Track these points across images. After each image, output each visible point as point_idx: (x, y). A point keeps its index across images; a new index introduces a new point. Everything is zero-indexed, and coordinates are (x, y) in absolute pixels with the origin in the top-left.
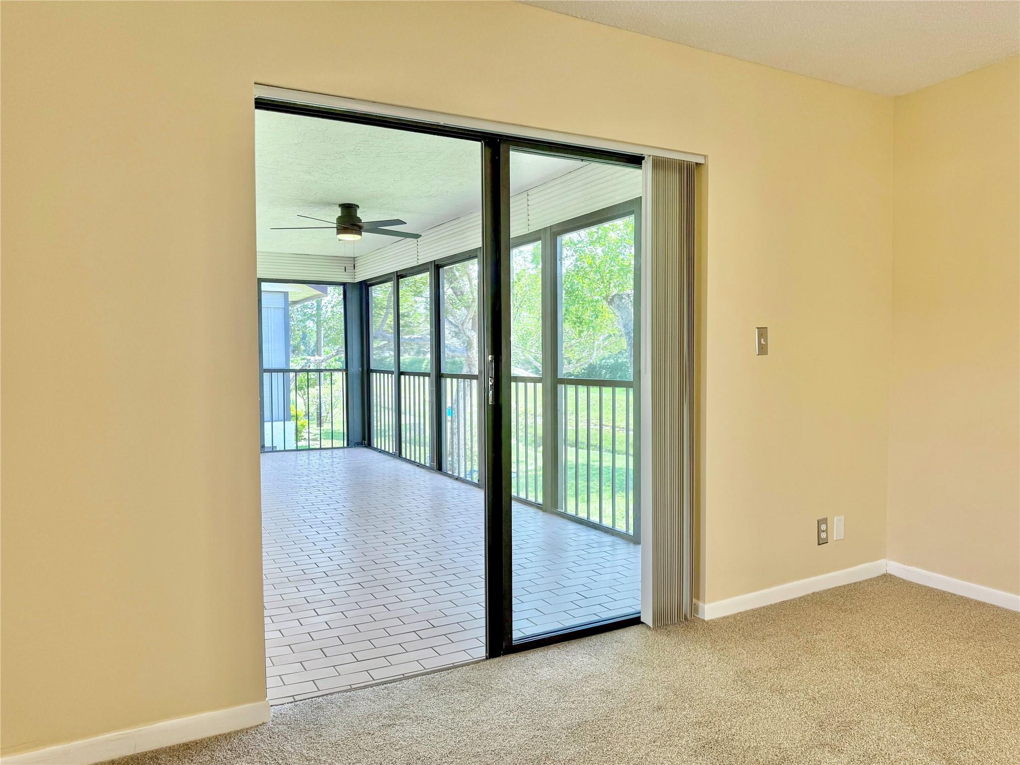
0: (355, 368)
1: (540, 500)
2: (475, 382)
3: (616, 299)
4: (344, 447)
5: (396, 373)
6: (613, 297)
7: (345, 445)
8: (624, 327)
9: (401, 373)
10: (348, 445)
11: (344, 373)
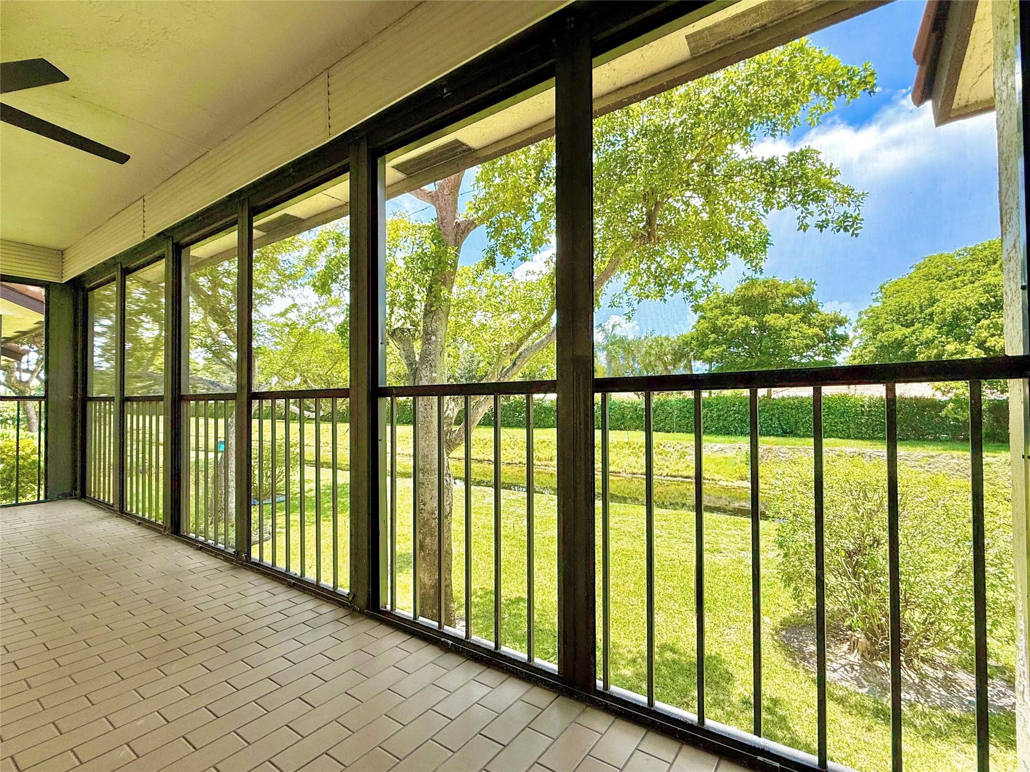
0: (64, 394)
1: (344, 588)
2: (232, 403)
3: (398, 332)
4: (38, 502)
5: (117, 400)
6: (395, 330)
7: (42, 498)
8: (406, 358)
9: (125, 400)
10: (46, 497)
11: (43, 403)
